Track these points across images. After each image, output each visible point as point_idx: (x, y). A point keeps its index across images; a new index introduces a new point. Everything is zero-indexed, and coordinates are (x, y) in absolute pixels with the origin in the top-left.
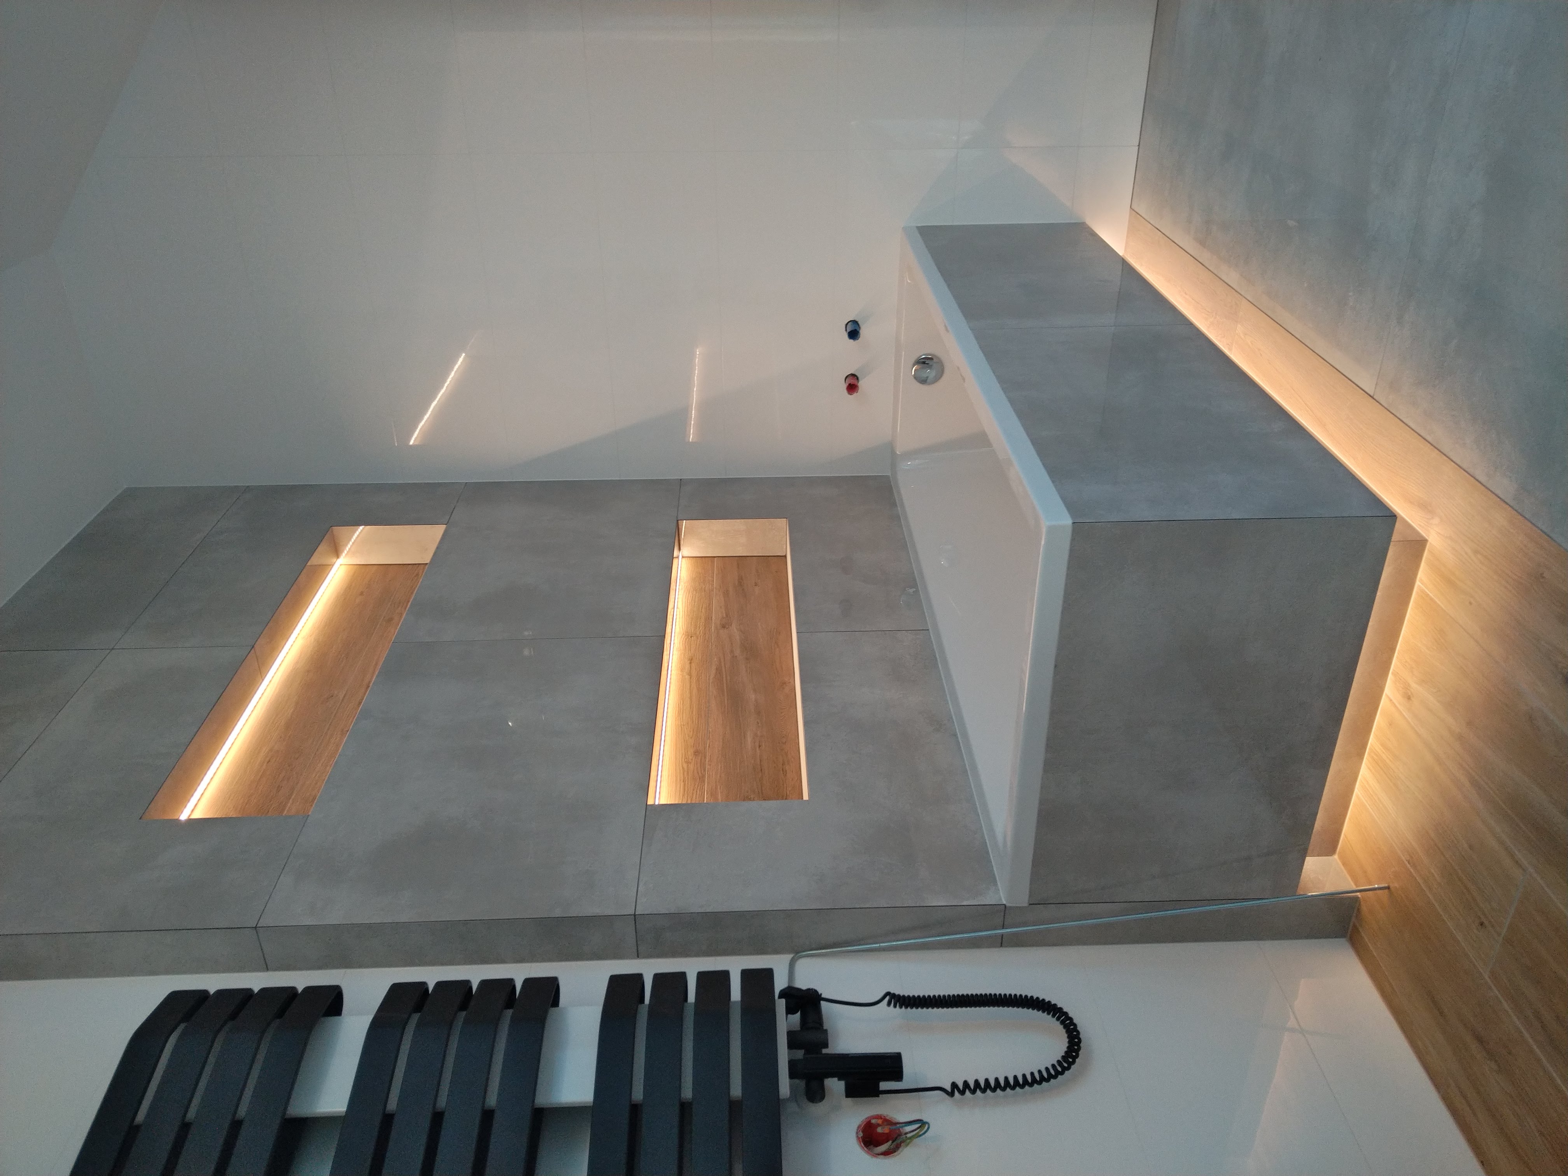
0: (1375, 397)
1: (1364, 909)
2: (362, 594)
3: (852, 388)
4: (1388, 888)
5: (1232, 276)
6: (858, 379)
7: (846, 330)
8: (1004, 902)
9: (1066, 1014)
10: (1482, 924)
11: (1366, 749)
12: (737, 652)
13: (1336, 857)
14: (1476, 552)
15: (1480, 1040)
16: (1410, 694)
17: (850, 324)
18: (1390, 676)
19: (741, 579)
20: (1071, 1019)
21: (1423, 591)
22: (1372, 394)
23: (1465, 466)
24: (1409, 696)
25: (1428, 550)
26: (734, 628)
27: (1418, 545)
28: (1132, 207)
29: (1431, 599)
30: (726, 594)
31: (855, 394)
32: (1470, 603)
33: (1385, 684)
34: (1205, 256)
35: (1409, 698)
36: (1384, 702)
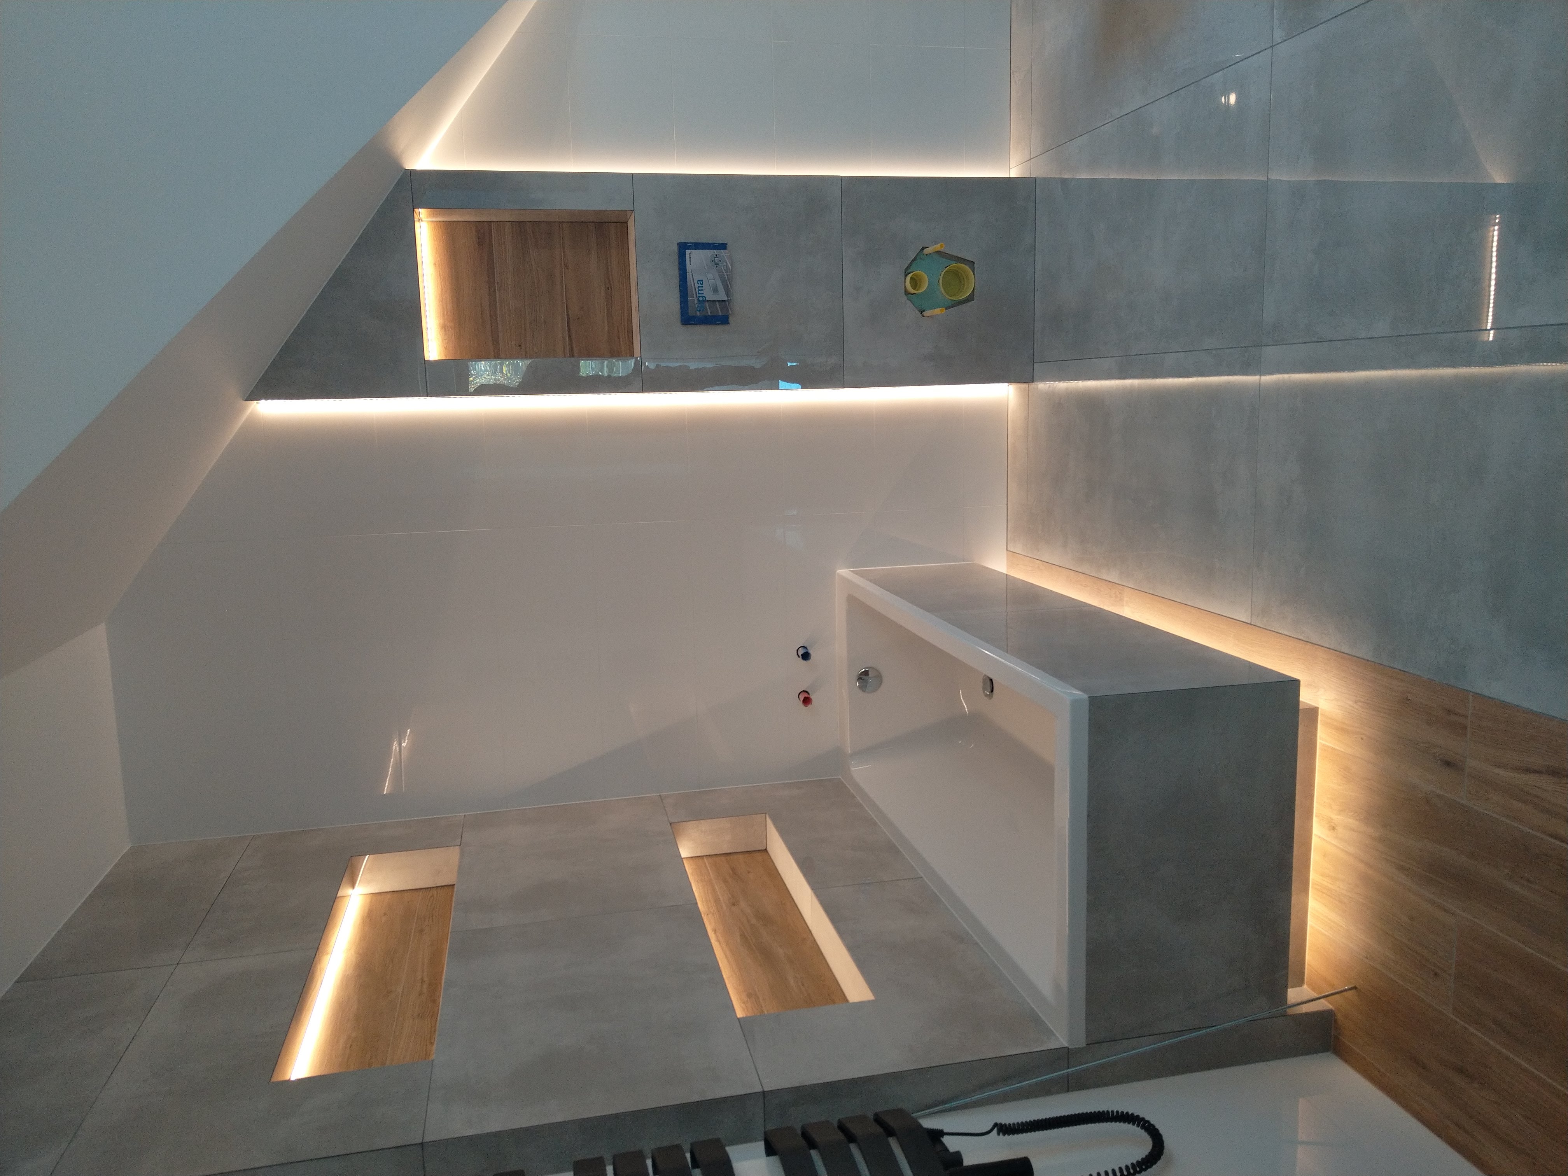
0: (1252, 623)
1: (1339, 1016)
2: (385, 914)
3: (807, 701)
4: (1355, 988)
5: (1113, 576)
6: (809, 694)
7: (799, 657)
8: (1066, 1046)
9: (1143, 1119)
10: (1436, 974)
11: (1309, 883)
12: (754, 921)
13: (1305, 986)
14: (1356, 702)
15: (1460, 1070)
16: (1333, 825)
17: (800, 649)
18: (1315, 818)
19: (733, 870)
20: (1148, 1122)
21: (1324, 745)
22: (1249, 622)
23: (1332, 647)
24: (1333, 827)
25: (1322, 714)
26: (743, 904)
27: (1313, 712)
28: (1008, 549)
29: (1333, 749)
30: (725, 881)
31: (810, 706)
32: (1362, 739)
33: (1312, 826)
34: (1085, 569)
35: (1334, 828)
36: (1315, 841)
